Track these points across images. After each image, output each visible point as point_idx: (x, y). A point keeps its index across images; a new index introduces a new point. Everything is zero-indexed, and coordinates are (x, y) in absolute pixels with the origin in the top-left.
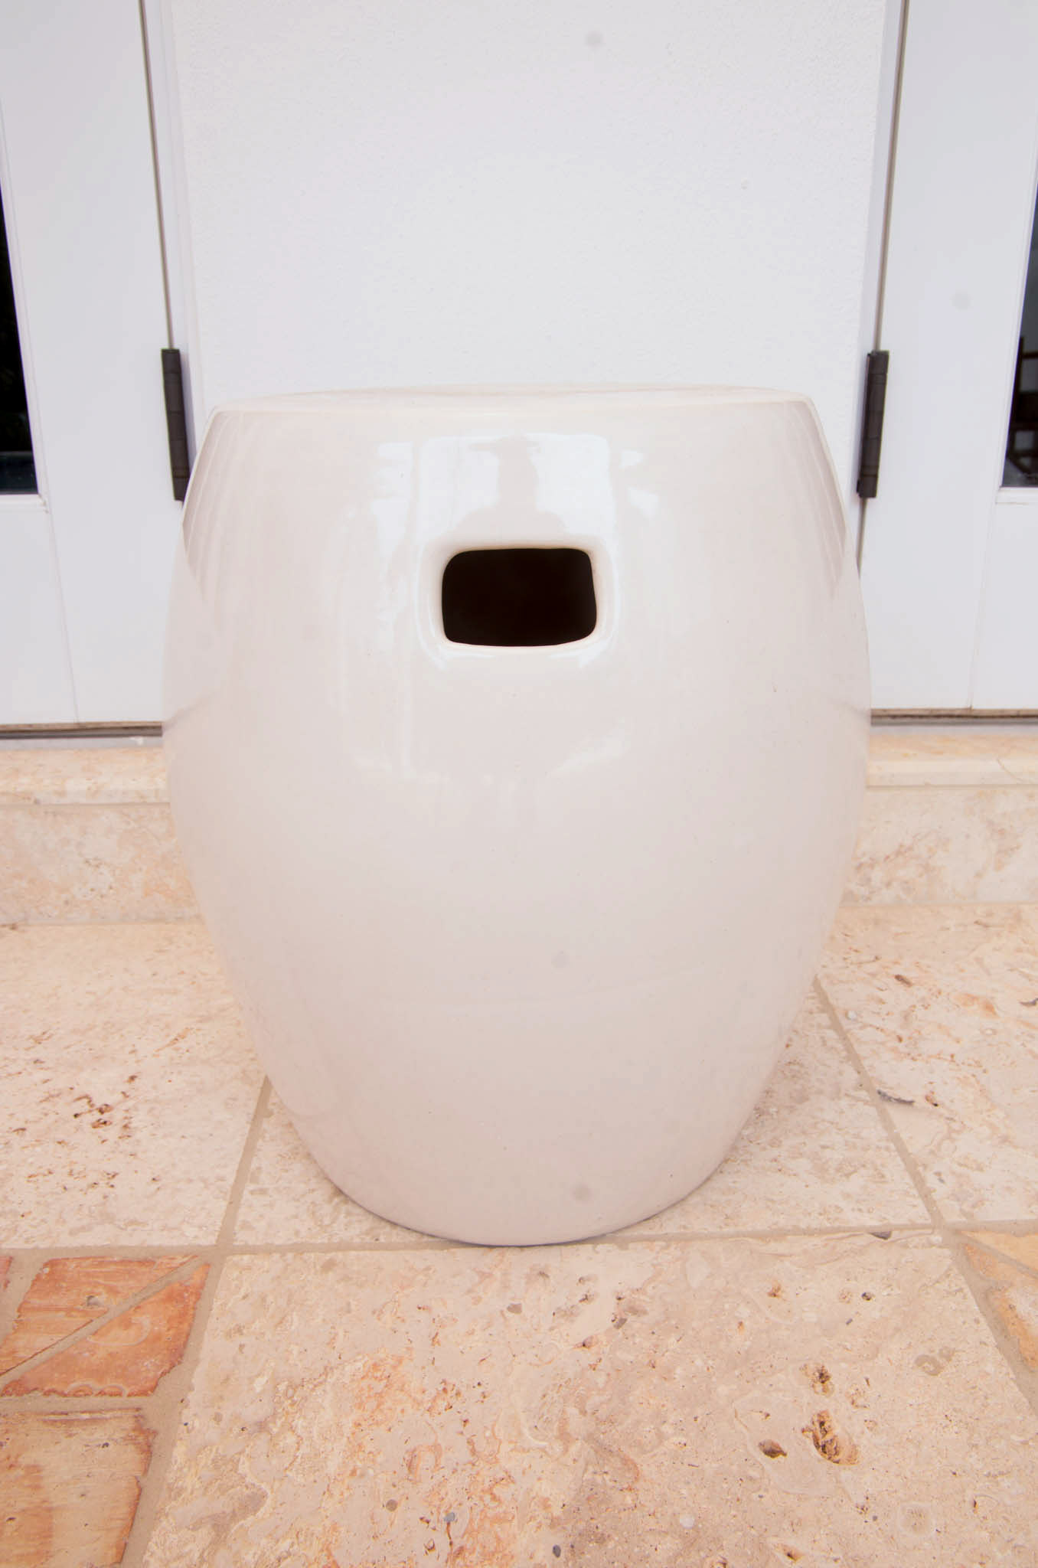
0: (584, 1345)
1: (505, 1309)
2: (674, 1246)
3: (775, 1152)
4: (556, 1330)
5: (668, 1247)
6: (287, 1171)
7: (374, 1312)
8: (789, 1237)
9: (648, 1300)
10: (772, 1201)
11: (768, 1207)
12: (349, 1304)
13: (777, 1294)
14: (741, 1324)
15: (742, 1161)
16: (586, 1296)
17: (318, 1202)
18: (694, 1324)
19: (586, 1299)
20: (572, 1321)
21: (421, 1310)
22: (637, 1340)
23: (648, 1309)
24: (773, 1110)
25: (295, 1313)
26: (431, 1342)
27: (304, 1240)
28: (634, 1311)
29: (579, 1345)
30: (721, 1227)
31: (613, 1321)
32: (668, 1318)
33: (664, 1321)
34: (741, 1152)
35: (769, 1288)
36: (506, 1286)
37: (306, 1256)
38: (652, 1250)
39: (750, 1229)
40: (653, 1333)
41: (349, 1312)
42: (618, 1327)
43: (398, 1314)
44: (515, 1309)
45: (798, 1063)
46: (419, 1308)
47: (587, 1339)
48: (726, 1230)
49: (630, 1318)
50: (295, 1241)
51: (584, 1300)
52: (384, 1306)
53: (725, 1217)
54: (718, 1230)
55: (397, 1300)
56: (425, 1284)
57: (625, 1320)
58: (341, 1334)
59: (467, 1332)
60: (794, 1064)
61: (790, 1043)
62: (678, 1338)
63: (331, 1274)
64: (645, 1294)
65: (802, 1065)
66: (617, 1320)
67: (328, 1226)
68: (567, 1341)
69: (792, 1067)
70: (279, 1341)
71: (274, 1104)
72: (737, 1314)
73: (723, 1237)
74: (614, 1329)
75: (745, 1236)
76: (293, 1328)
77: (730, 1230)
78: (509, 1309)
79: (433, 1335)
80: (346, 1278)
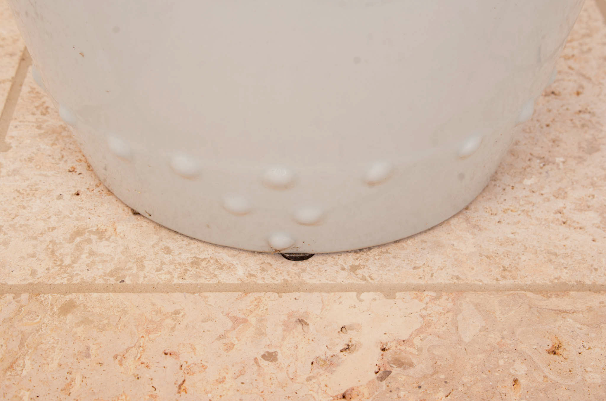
0: (344, 397)
1: (259, 357)
2: (445, 296)
3: (560, 204)
4: (314, 381)
5: (438, 298)
6: (24, 208)
7: (116, 357)
8: (572, 293)
9: (415, 352)
10: (556, 255)
11: (550, 261)
12: (88, 348)
13: (557, 351)
14: (516, 381)
15: (523, 211)
16: (349, 345)
17: (58, 241)
18: (465, 380)
19: (348, 347)
20: (332, 372)
21: (168, 356)
22: (402, 394)
23: (414, 361)
24: (559, 160)
25: (27, 357)
26: (177, 389)
27: (40, 280)
28: (400, 363)
29: (339, 397)
30: (497, 280)
31: (376, 373)
32: (436, 372)
33: (432, 375)
34: (522, 202)
35: (549, 344)
36: (261, 333)
37: (42, 297)
38: (421, 301)
39: (529, 283)
40: (420, 387)
41: (88, 356)
42: (382, 379)
43: (143, 360)
44: (270, 357)
45: (590, 112)
46: (166, 354)
47: (347, 391)
48: (502, 282)
49: (396, 371)
50: (31, 281)
51: (345, 349)
52: (127, 350)
53: (502, 268)
54: (495, 282)
55: (142, 345)
56: (173, 329)
57: (390, 372)
58: (78, 379)
59: (217, 380)
60: (584, 112)
61: (581, 90)
62: (447, 394)
63: (69, 316)
64: (412, 345)
65: (593, 114)
66: (380, 372)
67: (69, 266)
68: (325, 392)
69: (582, 115)
70: (7, 386)
71: (13, 137)
72: (512, 371)
73: (499, 290)
74: (376, 381)
75: (522, 289)
76: (24, 373)
77: (509, 282)
78: (264, 356)
79: (180, 382)
80: (86, 321)
